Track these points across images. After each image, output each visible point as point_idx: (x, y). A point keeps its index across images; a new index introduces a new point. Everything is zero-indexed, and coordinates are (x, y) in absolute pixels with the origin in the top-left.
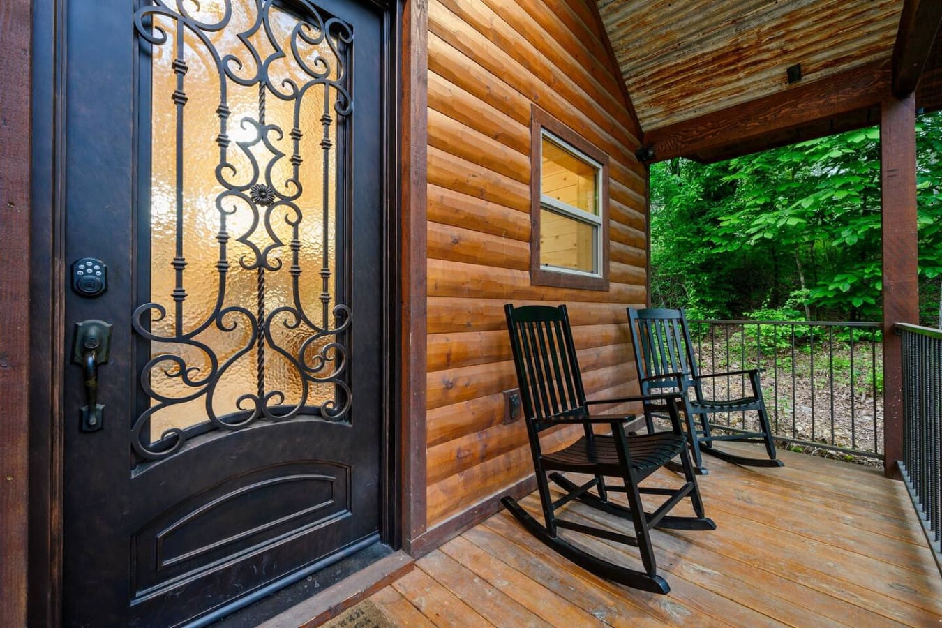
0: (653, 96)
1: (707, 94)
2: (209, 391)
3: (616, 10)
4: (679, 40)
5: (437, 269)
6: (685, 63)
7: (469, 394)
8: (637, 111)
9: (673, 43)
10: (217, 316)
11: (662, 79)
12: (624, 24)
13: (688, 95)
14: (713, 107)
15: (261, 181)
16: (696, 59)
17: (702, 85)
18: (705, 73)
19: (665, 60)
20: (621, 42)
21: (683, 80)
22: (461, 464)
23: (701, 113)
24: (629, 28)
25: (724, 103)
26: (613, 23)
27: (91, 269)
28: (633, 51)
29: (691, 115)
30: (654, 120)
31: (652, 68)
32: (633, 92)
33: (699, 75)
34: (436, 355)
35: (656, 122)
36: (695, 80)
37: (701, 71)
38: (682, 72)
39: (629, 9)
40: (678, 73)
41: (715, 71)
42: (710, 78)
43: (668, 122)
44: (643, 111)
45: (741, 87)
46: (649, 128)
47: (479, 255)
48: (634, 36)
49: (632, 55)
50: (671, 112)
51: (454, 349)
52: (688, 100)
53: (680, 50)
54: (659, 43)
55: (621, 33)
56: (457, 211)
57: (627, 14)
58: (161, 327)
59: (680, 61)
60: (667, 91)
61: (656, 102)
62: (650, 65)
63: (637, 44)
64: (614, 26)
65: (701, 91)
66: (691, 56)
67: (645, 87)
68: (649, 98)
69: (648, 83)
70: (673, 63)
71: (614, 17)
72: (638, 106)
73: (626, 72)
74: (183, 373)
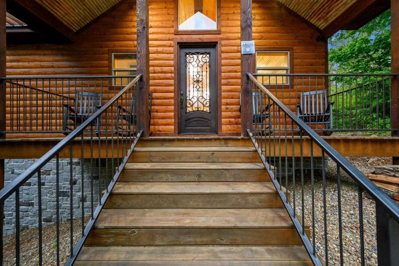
0: (317, 18)
1: (334, 10)
2: (192, 106)
3: (291, 4)
4: (313, 1)
5: (224, 88)
6: (320, 6)
7: (232, 111)
8: (315, 25)
9: (311, 3)
10: (193, 97)
11: (316, 13)
12: (295, 5)
13: (328, 13)
14: (339, 13)
15: (198, 79)
16: (322, 3)
17: (331, 8)
18: (328, 5)
19: (313, 8)
20: (297, 10)
21: (323, 10)
22: (230, 123)
23: (337, 16)
24: (297, 6)
25: (343, 10)
26: (292, 6)
27: (182, 92)
28: (302, 11)
29: (334, 18)
30: (323, 25)
31: (311, 12)
32: (310, 20)
33: (327, 6)
34: (224, 103)
35: (324, 25)
36: (327, 8)
37: (326, 5)
38: (320, 8)
39: (293, 2)
40: (320, 9)
41: (331, 3)
42: (332, 6)
43: (328, 23)
44: (317, 24)
45: (345, 3)
46: (323, 28)
47: (235, 84)
48: (299, 7)
49: (303, 11)
50: (326, 20)
51: (228, 102)
52: (329, 14)
53: (315, 3)
54: (308, 5)
55: (295, 8)
56: (229, 76)
57: (294, 3)
58: (188, 99)
59: (318, 6)
60: (320, 15)
61: (319, 19)
62: (309, 11)
63: (302, 8)
64: (292, 7)
65: (331, 11)
66: (320, 3)
67: (313, 17)
68: (316, 20)
69: (312, 16)
70: (316, 8)
71: (291, 5)
72: (315, 23)
73: (304, 16)
74: (190, 104)
